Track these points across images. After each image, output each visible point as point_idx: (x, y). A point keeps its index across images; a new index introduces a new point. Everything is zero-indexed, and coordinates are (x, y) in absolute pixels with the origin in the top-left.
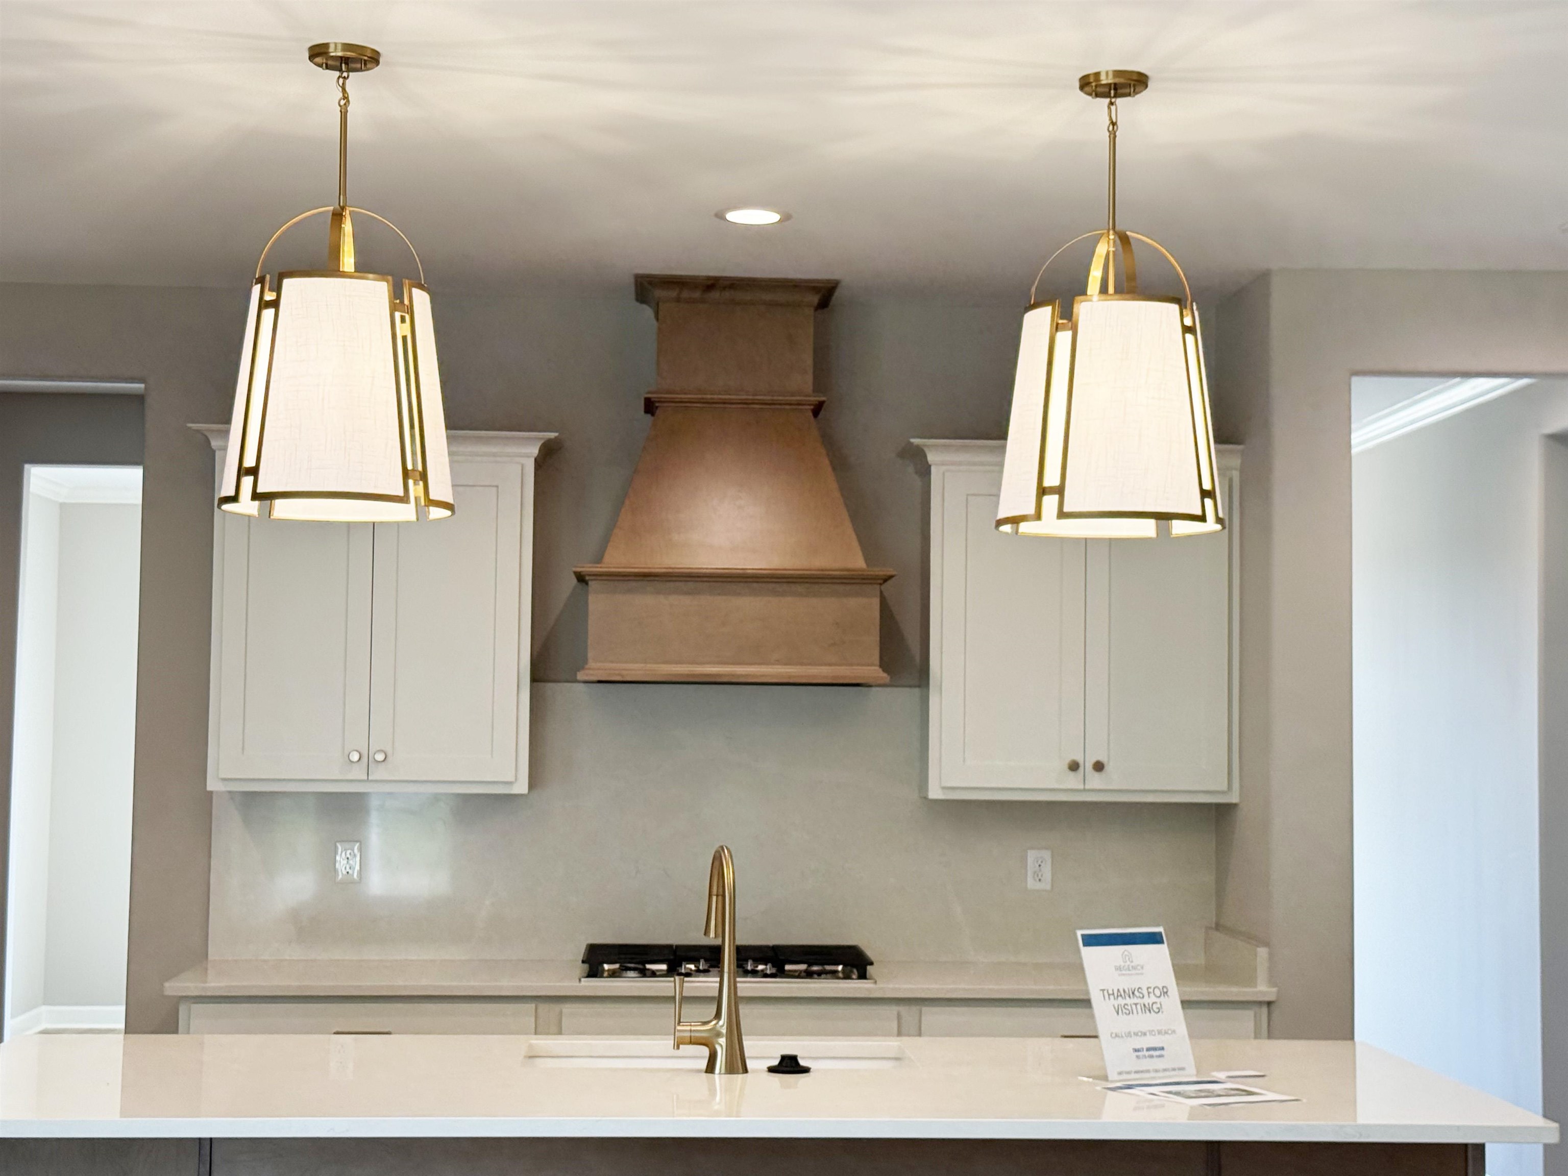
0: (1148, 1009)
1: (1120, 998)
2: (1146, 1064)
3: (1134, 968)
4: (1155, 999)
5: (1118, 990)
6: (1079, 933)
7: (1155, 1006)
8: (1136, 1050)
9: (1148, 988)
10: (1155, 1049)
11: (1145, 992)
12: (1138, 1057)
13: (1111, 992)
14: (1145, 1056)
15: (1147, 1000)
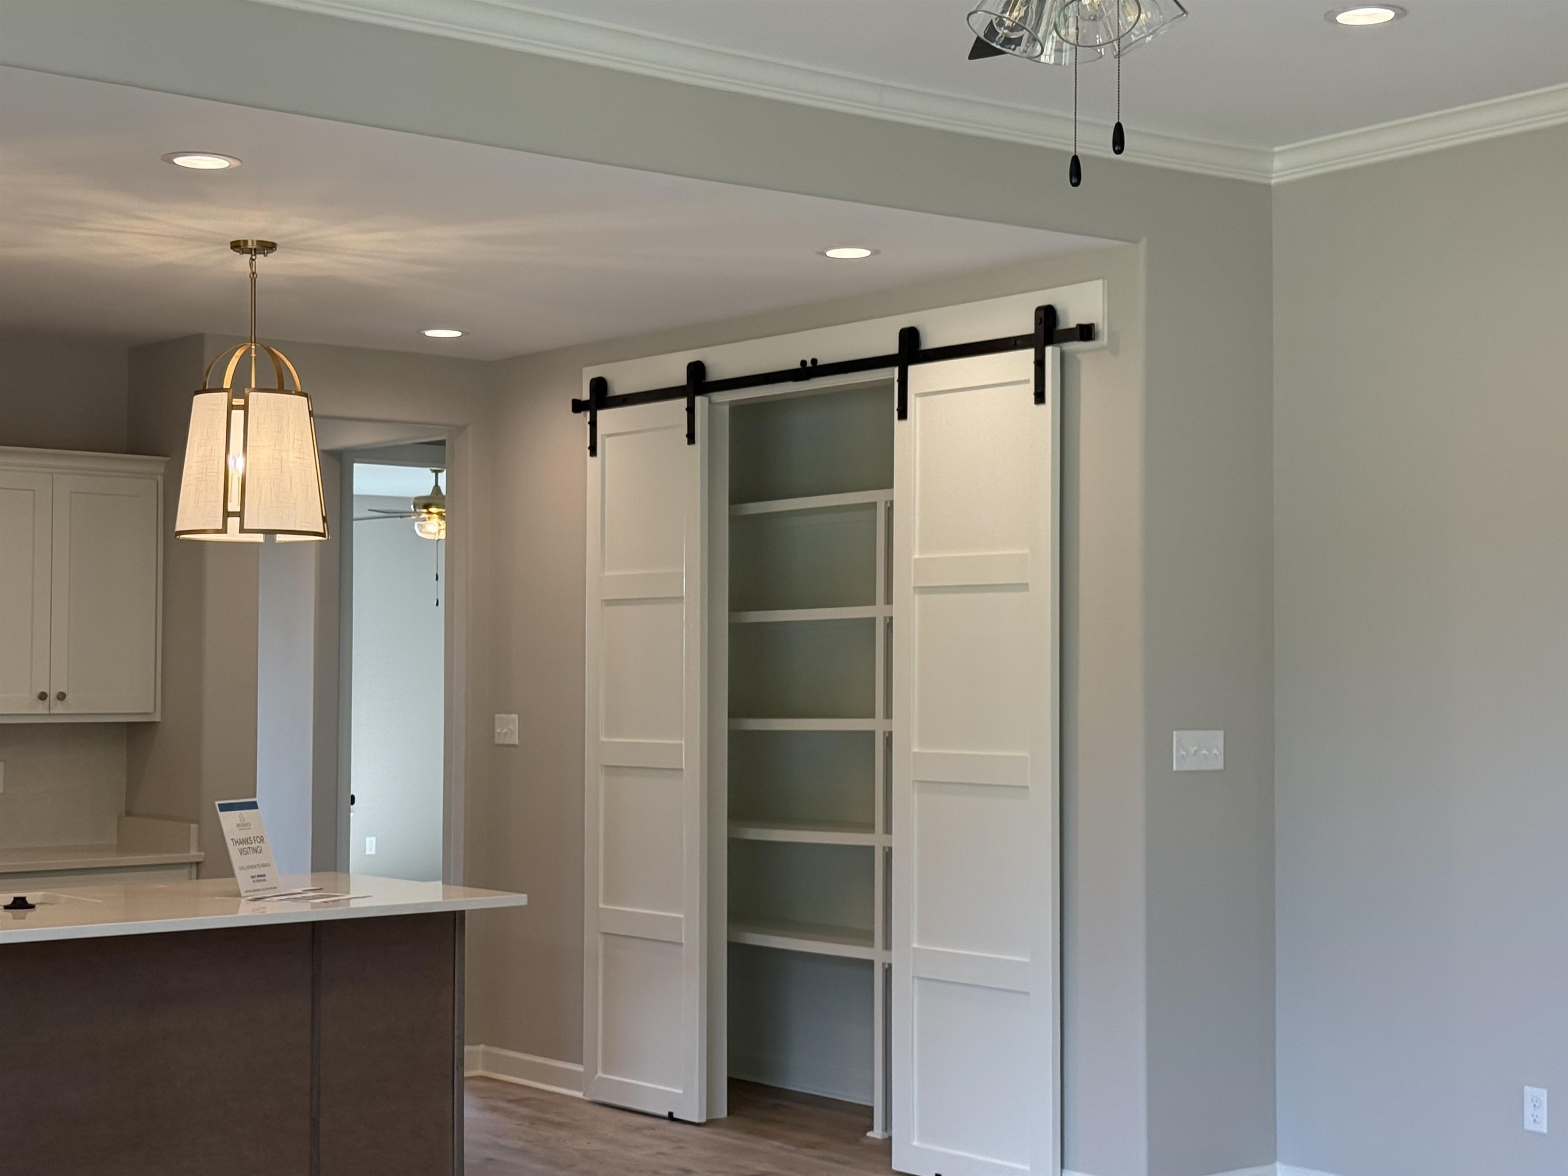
0: (255, 850)
1: (241, 845)
2: (258, 885)
3: (246, 825)
4: (257, 844)
5: (240, 839)
6: (217, 803)
7: (259, 849)
8: (253, 877)
9: (254, 837)
10: (261, 876)
11: (252, 839)
12: (254, 881)
13: (236, 841)
14: (257, 881)
15: (255, 845)
